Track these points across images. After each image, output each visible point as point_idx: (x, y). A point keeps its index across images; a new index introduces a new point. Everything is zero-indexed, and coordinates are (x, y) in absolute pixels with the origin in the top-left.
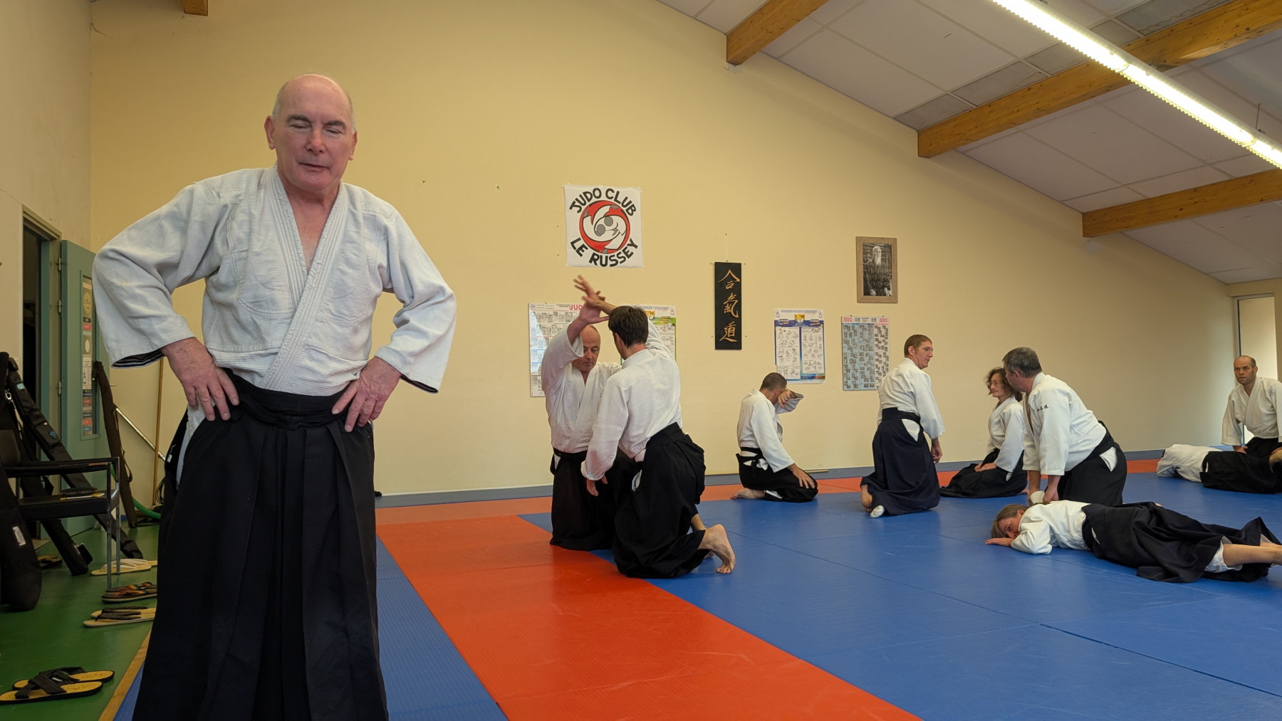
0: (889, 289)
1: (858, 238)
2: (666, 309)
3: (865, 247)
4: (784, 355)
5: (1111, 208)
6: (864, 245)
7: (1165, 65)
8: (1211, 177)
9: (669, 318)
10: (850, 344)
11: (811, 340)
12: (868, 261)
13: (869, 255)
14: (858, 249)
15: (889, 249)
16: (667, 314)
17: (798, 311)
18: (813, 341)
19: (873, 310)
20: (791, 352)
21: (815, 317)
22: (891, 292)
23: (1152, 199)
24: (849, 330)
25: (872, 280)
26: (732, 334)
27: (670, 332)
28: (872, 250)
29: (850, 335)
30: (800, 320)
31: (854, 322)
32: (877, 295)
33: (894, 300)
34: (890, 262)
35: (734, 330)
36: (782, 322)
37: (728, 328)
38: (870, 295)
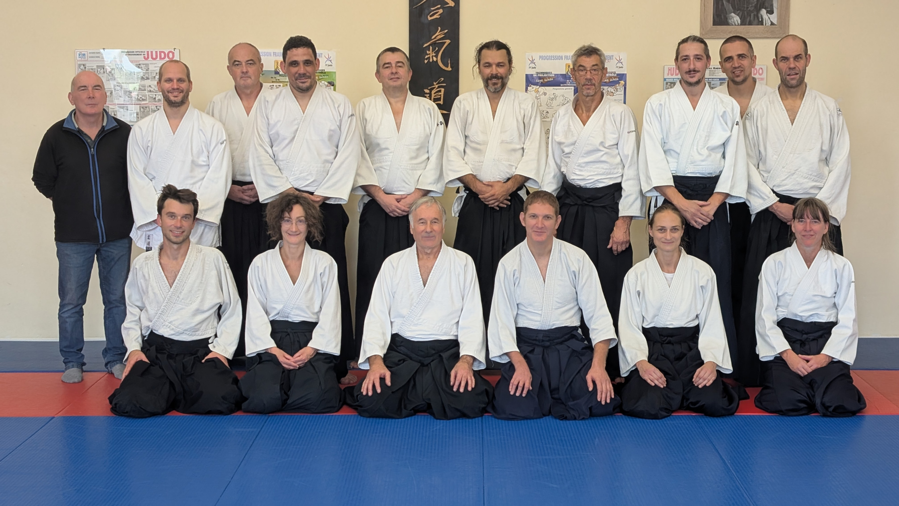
0: (771, 12)
22: (774, 18)
26: (439, 99)
32: (743, 23)
33: (780, 31)
35: (442, 93)
36: (540, 78)
37: (431, 90)
38: (728, 24)
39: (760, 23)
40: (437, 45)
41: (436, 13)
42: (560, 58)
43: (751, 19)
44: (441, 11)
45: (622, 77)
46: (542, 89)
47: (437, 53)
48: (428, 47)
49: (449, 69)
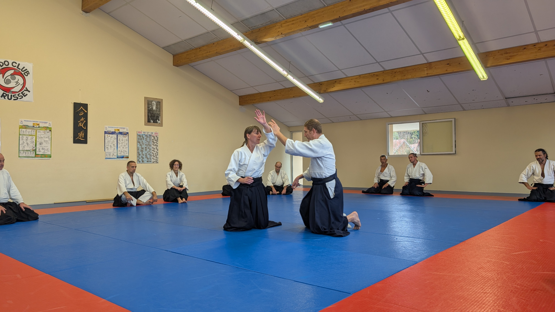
0: (159, 120)
1: (145, 98)
2: (46, 123)
3: (148, 102)
4: (109, 147)
5: (249, 95)
6: (148, 101)
7: (257, 42)
8: (278, 87)
9: (48, 127)
10: (141, 143)
11: (122, 141)
12: (149, 108)
13: (150, 105)
14: (145, 102)
15: (159, 103)
16: (47, 125)
17: (116, 128)
18: (123, 141)
19: (151, 129)
20: (112, 146)
21: (125, 131)
22: (160, 122)
23: (261, 93)
24: (140, 137)
25: (151, 116)
26: (82, 136)
27: (48, 134)
28: (151, 103)
29: (141, 139)
30: (117, 132)
31: (143, 133)
32: (153, 122)
33: (161, 125)
34: (160, 109)
35: (83, 135)
36: (108, 132)
38: (150, 122)
39: (157, 123)
40: (82, 122)
41: (81, 114)
42: (113, 127)
43: (155, 122)
44: (83, 113)
45: (128, 133)
46: (109, 135)
47: (82, 124)
48: (79, 122)
49: (85, 128)
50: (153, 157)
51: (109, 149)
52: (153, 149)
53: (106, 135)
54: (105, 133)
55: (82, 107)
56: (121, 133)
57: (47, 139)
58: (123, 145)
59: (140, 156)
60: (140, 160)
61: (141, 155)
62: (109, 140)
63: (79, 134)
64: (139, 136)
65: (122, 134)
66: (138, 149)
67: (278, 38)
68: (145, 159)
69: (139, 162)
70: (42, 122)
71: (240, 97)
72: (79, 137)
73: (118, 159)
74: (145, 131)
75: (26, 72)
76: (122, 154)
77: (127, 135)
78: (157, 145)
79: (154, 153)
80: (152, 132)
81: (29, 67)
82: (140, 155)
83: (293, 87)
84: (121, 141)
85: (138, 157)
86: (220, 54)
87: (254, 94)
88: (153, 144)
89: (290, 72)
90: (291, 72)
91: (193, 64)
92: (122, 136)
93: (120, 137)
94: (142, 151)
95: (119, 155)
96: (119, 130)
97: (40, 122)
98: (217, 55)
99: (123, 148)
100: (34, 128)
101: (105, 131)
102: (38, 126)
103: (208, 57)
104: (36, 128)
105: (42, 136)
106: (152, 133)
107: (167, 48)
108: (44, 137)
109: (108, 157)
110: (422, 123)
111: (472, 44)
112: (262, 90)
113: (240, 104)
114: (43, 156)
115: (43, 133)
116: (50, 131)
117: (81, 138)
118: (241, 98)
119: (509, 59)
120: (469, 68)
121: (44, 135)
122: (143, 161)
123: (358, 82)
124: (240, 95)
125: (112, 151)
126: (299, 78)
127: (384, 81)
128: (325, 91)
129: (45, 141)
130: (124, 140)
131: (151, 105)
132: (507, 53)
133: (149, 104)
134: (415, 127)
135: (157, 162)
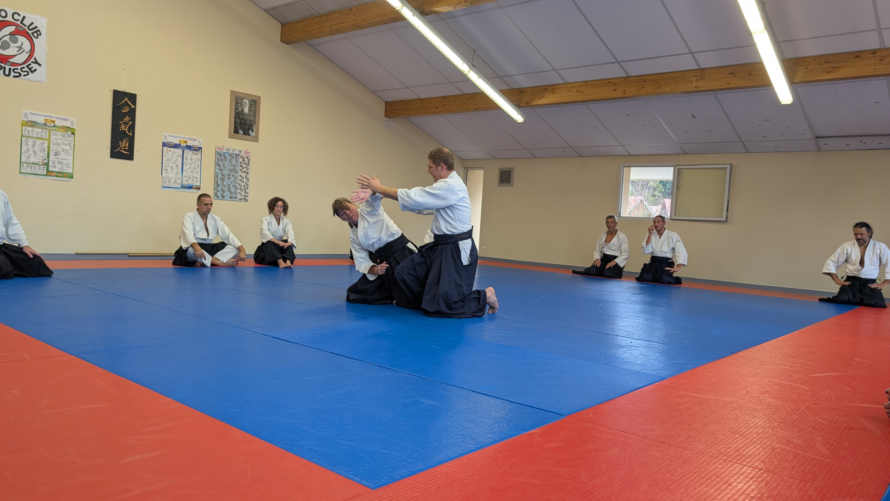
0: (252, 131)
1: (232, 92)
2: (66, 120)
3: (237, 99)
4: (169, 169)
5: (401, 101)
6: (236, 97)
7: (423, 12)
8: (452, 91)
9: (69, 128)
10: (221, 167)
11: (191, 160)
12: (238, 109)
13: (239, 105)
14: (232, 99)
15: (255, 103)
16: (68, 124)
17: (182, 138)
18: (193, 162)
19: (239, 145)
20: (174, 167)
21: (196, 144)
22: (254, 134)
23: (422, 99)
24: (220, 156)
25: (241, 123)
26: (126, 147)
27: (69, 138)
28: (242, 102)
29: (222, 160)
30: (183, 145)
31: (225, 151)
32: (244, 134)
33: (256, 139)
34: (255, 113)
35: (127, 144)
36: (168, 144)
37: (122, 143)
38: (238, 134)
39: (249, 135)
40: (126, 123)
41: (126, 110)
42: (177, 137)
43: (246, 133)
44: (128, 109)
45: (200, 148)
46: (169, 149)
47: (126, 127)
48: (122, 124)
49: (131, 134)
50: (239, 191)
51: (169, 172)
52: (240, 178)
53: (164, 148)
54: (164, 144)
55: (126, 99)
56: (189, 148)
57: (67, 148)
58: (192, 168)
59: (219, 189)
60: (219, 194)
61: (221, 186)
62: (170, 157)
63: (120, 143)
64: (220, 154)
65: (191, 150)
66: (216, 176)
67: (458, 8)
68: (227, 194)
69: (218, 197)
70: (60, 119)
71: (386, 103)
72: (121, 149)
73: (183, 190)
74: (229, 147)
75: (36, 32)
76: (190, 183)
77: (200, 152)
78: (248, 173)
79: (242, 184)
80: (240, 149)
81: (41, 23)
82: (218, 185)
83: (476, 93)
84: (189, 160)
85: (215, 188)
86: (361, 27)
87: (411, 100)
88: (241, 170)
89: (473, 66)
90: (475, 67)
91: (314, 41)
92: (191, 152)
93: (188, 153)
94: (223, 180)
95: (184, 183)
96: (186, 142)
97: (57, 118)
98: (355, 30)
99: (192, 172)
100: (46, 127)
101: (163, 143)
102: (53, 124)
103: (339, 31)
104: (50, 127)
105: (59, 142)
106: (241, 151)
107: (271, 12)
108: (63, 144)
109: (167, 186)
110: (678, 169)
111: (775, 43)
112: (424, 94)
113: (386, 116)
114: (59, 175)
115: (61, 137)
116: (73, 134)
117: (124, 150)
118: (388, 104)
119: (831, 72)
120: (765, 84)
121: (62, 140)
122: (223, 197)
123: (583, 92)
124: (387, 100)
125: (173, 175)
126: (486, 78)
127: (624, 94)
128: (528, 104)
129: (63, 150)
130: (194, 160)
131: (241, 105)
132: (828, 62)
133: (238, 103)
134: (667, 174)
135: (246, 200)
